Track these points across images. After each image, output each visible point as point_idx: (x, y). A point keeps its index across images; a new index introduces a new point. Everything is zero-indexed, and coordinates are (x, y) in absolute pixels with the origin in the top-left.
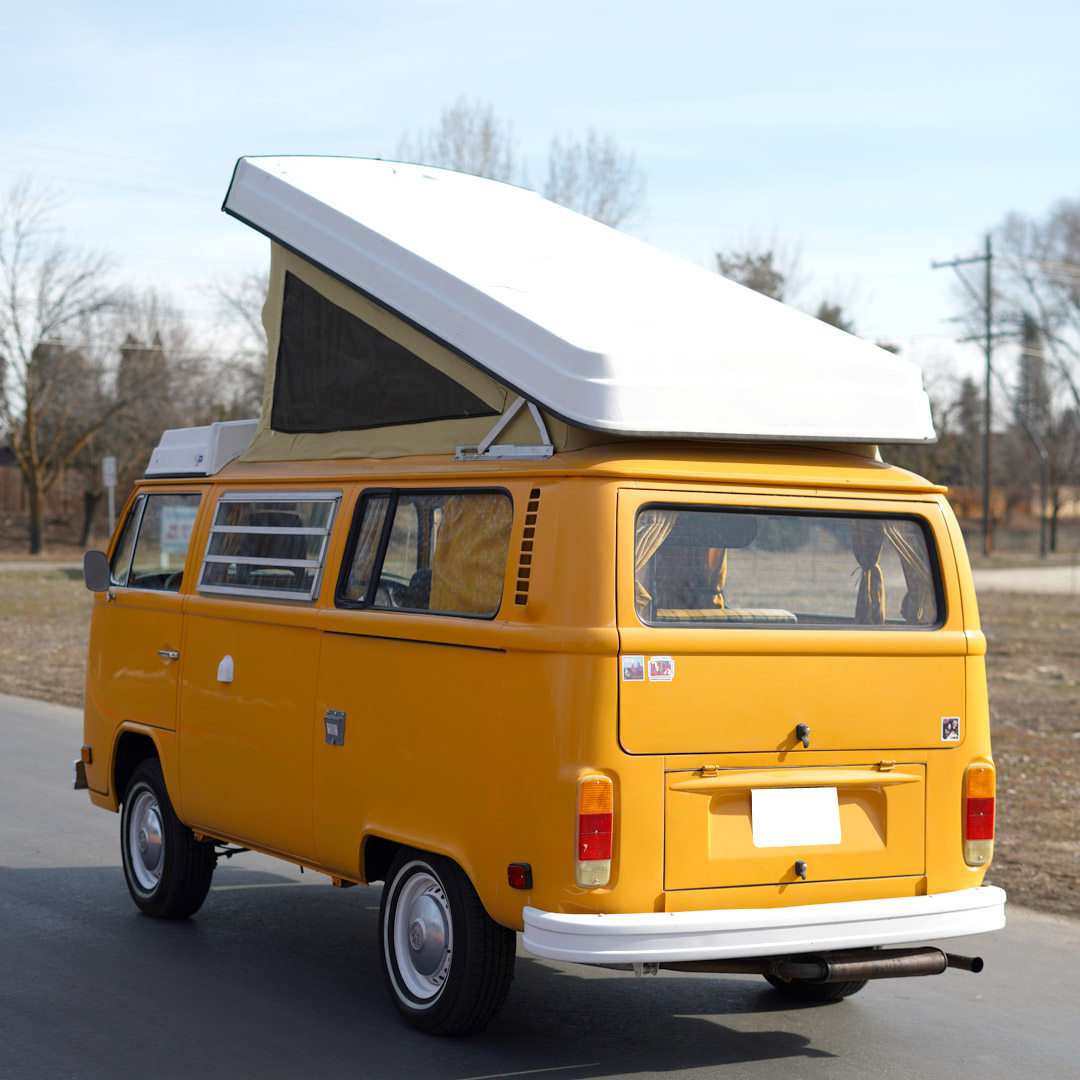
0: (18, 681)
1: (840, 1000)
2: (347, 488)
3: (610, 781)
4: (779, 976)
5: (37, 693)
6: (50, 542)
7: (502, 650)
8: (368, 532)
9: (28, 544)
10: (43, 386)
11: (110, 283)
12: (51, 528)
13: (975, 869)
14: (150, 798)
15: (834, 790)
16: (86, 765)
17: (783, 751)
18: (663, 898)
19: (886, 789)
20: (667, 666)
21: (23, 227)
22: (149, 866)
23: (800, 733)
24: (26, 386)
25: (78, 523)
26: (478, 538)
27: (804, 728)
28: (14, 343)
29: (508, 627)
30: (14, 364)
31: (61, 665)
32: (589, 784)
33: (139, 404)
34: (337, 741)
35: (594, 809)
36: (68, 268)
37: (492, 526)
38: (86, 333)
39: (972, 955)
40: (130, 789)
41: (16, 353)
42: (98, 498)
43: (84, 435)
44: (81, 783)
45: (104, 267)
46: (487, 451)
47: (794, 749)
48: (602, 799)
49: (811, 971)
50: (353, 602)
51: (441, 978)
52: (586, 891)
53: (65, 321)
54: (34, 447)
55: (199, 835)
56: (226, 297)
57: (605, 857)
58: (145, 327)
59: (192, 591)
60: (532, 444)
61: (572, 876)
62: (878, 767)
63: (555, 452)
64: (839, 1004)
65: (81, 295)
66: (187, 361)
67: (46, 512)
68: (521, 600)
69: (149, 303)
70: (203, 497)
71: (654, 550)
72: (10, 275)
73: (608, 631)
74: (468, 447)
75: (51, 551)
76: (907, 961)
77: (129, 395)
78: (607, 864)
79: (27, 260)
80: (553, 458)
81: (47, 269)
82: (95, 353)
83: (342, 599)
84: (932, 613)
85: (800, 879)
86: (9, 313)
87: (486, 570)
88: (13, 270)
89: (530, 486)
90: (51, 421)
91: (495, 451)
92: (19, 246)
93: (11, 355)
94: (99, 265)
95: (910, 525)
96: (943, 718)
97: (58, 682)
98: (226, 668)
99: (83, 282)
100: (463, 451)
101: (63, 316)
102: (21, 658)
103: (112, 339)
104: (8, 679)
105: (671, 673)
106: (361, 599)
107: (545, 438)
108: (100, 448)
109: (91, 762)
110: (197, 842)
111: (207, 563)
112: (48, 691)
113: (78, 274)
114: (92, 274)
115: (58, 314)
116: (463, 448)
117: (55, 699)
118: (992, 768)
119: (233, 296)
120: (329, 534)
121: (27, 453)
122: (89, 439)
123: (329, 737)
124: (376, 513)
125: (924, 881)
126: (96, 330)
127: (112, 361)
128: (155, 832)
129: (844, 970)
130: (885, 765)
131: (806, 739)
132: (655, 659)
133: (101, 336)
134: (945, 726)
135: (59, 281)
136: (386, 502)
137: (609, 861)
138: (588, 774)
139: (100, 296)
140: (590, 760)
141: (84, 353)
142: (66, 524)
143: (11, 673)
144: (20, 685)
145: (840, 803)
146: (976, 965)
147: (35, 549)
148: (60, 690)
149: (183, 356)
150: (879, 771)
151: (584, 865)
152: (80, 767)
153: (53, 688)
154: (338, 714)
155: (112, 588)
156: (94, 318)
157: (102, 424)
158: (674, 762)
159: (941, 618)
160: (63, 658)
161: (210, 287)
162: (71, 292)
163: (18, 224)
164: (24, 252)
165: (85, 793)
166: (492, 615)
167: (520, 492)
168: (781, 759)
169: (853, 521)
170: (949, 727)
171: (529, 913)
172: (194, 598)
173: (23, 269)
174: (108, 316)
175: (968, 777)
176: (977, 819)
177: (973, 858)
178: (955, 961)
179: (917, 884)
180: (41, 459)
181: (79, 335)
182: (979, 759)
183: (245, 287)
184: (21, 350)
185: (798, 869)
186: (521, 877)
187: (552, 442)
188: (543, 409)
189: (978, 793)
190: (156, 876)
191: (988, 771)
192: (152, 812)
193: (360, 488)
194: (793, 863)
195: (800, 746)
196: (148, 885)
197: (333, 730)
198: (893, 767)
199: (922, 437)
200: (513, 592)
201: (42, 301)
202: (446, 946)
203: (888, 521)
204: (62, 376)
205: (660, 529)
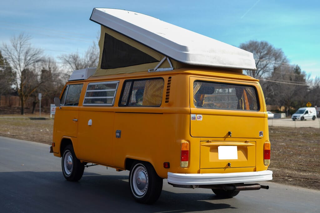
0: (25, 137)
1: (232, 197)
2: (121, 80)
3: (188, 143)
4: (224, 189)
5: (30, 140)
6: (25, 113)
7: (162, 114)
8: (126, 89)
9: (20, 113)
10: (25, 78)
11: (40, 56)
12: (26, 110)
13: (266, 166)
14: (69, 154)
15: (236, 147)
16: (53, 147)
17: (225, 137)
18: (200, 170)
19: (248, 147)
20: (201, 117)
21: (22, 44)
22: (69, 169)
23: (229, 133)
24: (21, 78)
25: (32, 108)
26: (155, 89)
27: (230, 132)
28: (19, 69)
29: (164, 108)
30: (19, 73)
31: (34, 135)
32: (184, 143)
33: (46, 82)
34: (119, 137)
35: (185, 149)
36: (32, 52)
37: (159, 86)
38: (35, 67)
39: (266, 185)
40: (65, 151)
41: (19, 71)
42: (36, 103)
43: (33, 89)
44: (52, 151)
45: (39, 53)
46: (156, 70)
47: (228, 137)
48: (186, 147)
49: (232, 188)
50: (123, 105)
51: (145, 191)
52: (182, 168)
53: (30, 64)
54: (23, 91)
55: (81, 161)
56: (66, 60)
57: (187, 161)
58: (47, 66)
59: (81, 106)
60: (168, 68)
61: (180, 165)
62: (246, 142)
63: (174, 69)
64: (232, 198)
65: (34, 59)
66: (57, 73)
67: (25, 106)
68: (166, 102)
69: (49, 60)
70: (84, 84)
71: (197, 91)
72: (18, 54)
73: (188, 108)
74: (151, 69)
75: (26, 114)
76: (252, 186)
77: (44, 80)
78: (187, 162)
79: (22, 51)
80: (173, 70)
81: (27, 53)
82: (36, 71)
83: (120, 105)
84: (257, 108)
85: (229, 167)
86: (18, 62)
87: (158, 96)
88: (19, 53)
89: (168, 76)
90: (26, 86)
91: (158, 70)
92: (21, 48)
93: (18, 71)
94: (38, 52)
95: (252, 88)
96: (259, 131)
97: (34, 138)
98: (90, 122)
99: (35, 56)
100: (150, 70)
101: (30, 63)
102: (25, 133)
103: (40, 68)
104: (22, 137)
105: (202, 119)
106: (125, 104)
107: (171, 66)
108: (37, 92)
109: (54, 146)
110: (81, 163)
111: (85, 99)
112: (32, 139)
113: (34, 54)
114: (36, 54)
115: (29, 63)
116: (150, 69)
117: (33, 141)
118: (270, 143)
119: (67, 60)
120: (116, 90)
121: (21, 93)
122: (35, 90)
123: (117, 136)
124: (128, 85)
125: (256, 168)
126: (36, 66)
127: (40, 73)
128: (70, 162)
129: (239, 188)
130: (248, 141)
131: (231, 135)
132: (198, 115)
133: (38, 68)
134: (260, 133)
135: (29, 56)
136: (131, 83)
137: (188, 162)
138: (183, 141)
139: (38, 59)
140: (184, 138)
141: (34, 72)
142: (29, 109)
143: (23, 136)
144: (25, 138)
145: (238, 150)
146: (267, 187)
147: (22, 114)
148: (35, 139)
149: (56, 72)
150: (246, 143)
151: (183, 162)
152: (51, 148)
153: (33, 139)
154: (119, 131)
155: (61, 106)
156: (36, 64)
157: (38, 87)
158: (202, 139)
159: (259, 109)
160: (34, 133)
161: (62, 58)
162: (32, 58)
163: (21, 43)
164: (22, 49)
165: (53, 154)
166: (159, 106)
167: (166, 78)
168: (225, 140)
169: (240, 87)
170: (261, 133)
171: (169, 173)
172: (82, 107)
173: (21, 53)
174: (40, 63)
175: (265, 145)
176: (267, 154)
177: (266, 164)
178: (263, 187)
179: (254, 169)
180: (24, 94)
181: (33, 68)
182: (267, 141)
183: (70, 58)
184: (20, 70)
185: (229, 165)
186: (167, 165)
187: (173, 67)
188: (170, 58)
189: (267, 149)
190: (70, 172)
191: (269, 144)
192: (69, 157)
193: (124, 80)
194: (228, 163)
195: (229, 136)
196: (68, 174)
197: (118, 134)
198: (249, 142)
199: (254, 68)
200: (164, 100)
201: (25, 59)
202: (146, 183)
203: (247, 87)
204: (29, 76)
205: (198, 86)
